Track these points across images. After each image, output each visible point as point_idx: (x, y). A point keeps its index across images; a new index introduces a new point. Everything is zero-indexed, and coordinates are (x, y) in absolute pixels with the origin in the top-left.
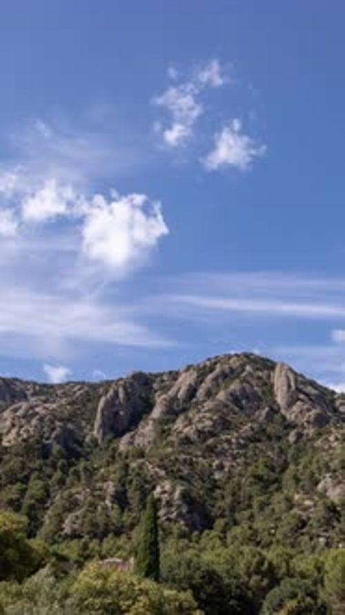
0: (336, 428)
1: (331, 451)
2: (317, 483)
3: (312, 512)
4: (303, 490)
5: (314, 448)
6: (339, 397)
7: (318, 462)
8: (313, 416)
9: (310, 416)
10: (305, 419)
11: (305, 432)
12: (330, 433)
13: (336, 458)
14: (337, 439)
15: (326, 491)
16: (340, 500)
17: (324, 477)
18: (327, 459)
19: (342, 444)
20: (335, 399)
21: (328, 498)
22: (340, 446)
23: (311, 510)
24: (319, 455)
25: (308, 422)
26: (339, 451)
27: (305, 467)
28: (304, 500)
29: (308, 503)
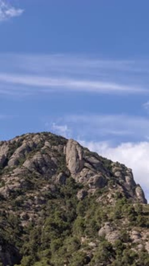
0: (113, 188)
1: (108, 206)
2: (98, 230)
3: (94, 251)
4: (88, 234)
5: (96, 203)
6: (114, 165)
7: (99, 214)
8: (95, 179)
9: (93, 179)
10: (89, 181)
11: (89, 191)
12: (107, 192)
13: (112, 211)
14: (113, 196)
15: (105, 235)
16: (115, 242)
17: (104, 225)
18: (105, 211)
19: (117, 200)
20: (112, 167)
21: (106, 240)
22: (116, 201)
23: (93, 250)
24: (100, 208)
25: (92, 184)
26: (114, 206)
27: (89, 218)
28: (88, 242)
29: (91, 244)
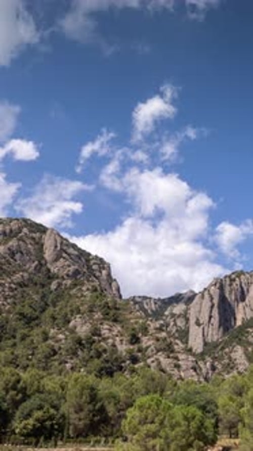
0: (88, 281)
1: (82, 298)
2: (69, 322)
3: (63, 344)
4: (58, 326)
5: (69, 295)
6: (93, 259)
7: (71, 306)
8: (72, 271)
9: (69, 271)
10: (65, 272)
11: (64, 282)
12: (83, 284)
13: (86, 304)
14: (88, 289)
15: (75, 327)
16: (85, 335)
17: (75, 318)
18: (78, 304)
20: (90, 260)
21: (76, 333)
22: (90, 294)
23: (62, 342)
24: (73, 301)
25: (68, 275)
26: (88, 299)
27: (61, 309)
28: (57, 334)
29: (61, 336)
